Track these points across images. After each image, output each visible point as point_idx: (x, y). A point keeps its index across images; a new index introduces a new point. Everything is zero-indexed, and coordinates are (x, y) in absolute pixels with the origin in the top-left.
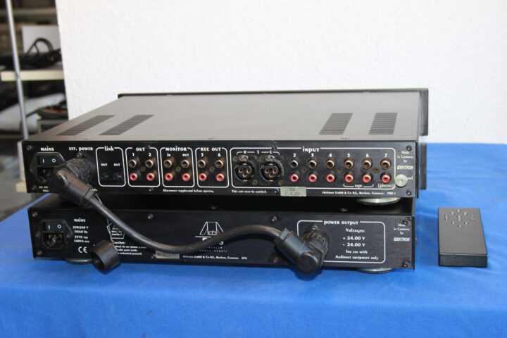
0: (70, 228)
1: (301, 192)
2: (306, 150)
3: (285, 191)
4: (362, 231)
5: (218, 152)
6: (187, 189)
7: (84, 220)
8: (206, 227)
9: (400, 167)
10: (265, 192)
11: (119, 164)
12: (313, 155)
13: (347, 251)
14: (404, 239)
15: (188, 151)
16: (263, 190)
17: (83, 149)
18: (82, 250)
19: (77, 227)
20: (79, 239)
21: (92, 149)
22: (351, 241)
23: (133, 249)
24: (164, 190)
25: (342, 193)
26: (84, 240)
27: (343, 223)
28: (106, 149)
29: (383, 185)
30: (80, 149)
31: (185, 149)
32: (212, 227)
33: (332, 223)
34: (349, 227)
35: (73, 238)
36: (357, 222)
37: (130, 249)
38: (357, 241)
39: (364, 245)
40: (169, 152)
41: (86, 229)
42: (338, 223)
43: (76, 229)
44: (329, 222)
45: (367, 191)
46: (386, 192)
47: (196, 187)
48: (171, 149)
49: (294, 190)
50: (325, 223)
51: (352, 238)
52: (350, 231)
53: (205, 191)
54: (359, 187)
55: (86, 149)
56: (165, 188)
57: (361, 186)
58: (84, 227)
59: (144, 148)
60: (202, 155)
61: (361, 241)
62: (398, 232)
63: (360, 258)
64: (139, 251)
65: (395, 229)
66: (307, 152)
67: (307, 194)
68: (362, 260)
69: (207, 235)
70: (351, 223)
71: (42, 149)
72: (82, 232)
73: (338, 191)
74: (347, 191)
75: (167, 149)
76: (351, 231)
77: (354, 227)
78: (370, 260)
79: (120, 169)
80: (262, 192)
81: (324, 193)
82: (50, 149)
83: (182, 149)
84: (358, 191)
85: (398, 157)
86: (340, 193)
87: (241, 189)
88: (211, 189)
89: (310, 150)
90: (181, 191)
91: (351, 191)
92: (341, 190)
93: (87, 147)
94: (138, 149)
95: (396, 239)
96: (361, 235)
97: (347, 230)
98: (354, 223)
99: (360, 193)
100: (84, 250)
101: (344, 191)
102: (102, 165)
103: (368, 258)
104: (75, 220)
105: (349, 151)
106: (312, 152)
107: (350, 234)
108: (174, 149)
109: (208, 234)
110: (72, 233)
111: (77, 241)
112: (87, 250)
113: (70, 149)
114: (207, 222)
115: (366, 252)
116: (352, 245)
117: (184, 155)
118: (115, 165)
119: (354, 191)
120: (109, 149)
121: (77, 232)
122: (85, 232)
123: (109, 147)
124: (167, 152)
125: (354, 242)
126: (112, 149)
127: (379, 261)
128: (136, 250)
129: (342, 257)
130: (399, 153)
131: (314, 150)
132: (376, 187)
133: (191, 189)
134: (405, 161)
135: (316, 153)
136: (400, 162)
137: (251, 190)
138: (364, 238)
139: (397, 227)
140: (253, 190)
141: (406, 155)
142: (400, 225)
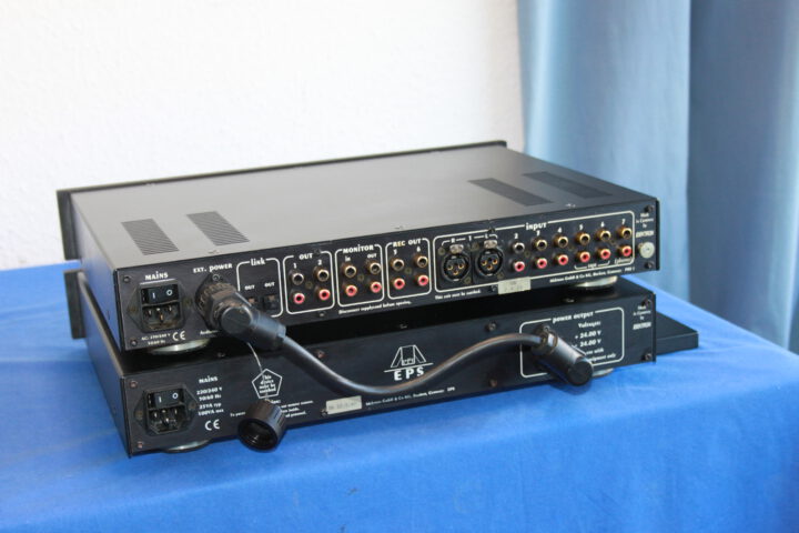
0: (192, 396)
1: (523, 284)
2: (531, 227)
3: (505, 287)
5: (418, 245)
6: (372, 305)
7: (216, 379)
8: (399, 355)
9: (640, 234)
10: (479, 291)
11: (273, 284)
12: (538, 232)
14: (645, 325)
15: (376, 250)
16: (476, 289)
17: (216, 267)
18: (211, 425)
19: (205, 391)
20: (206, 409)
21: (230, 266)
22: (584, 339)
23: (292, 408)
24: (341, 312)
25: (574, 277)
26: (215, 409)
27: (576, 316)
28: (254, 263)
29: (620, 260)
30: (212, 268)
31: (371, 247)
32: (408, 354)
33: (562, 319)
34: (582, 321)
35: (198, 409)
36: (592, 313)
37: (287, 408)
38: (592, 338)
39: (599, 341)
40: (349, 255)
41: (219, 392)
42: (570, 317)
43: (203, 395)
44: (559, 319)
45: (602, 270)
46: (623, 268)
47: (387, 300)
48: (351, 250)
49: (515, 283)
50: (555, 320)
51: (586, 335)
52: (583, 326)
53: (399, 304)
54: (593, 266)
55: (221, 267)
56: (342, 308)
57: (597, 265)
58: (215, 390)
59: (311, 255)
60: (395, 252)
61: (596, 337)
62: (638, 317)
63: (595, 359)
64: (302, 408)
65: (635, 314)
66: (531, 230)
67: (532, 285)
68: (598, 361)
69: (400, 366)
70: (585, 315)
71: (148, 277)
72: (212, 397)
73: (568, 275)
74: (579, 274)
75: (346, 251)
76: (585, 325)
77: (589, 320)
78: (607, 360)
79: (274, 291)
80: (475, 292)
81: (552, 281)
82: (161, 275)
83: (367, 248)
84: (592, 272)
85: (638, 222)
86: (571, 278)
87: (446, 294)
88: (407, 299)
89: (534, 227)
90: (366, 309)
91: (584, 273)
92: (572, 275)
93: (223, 263)
94: (302, 257)
95: (636, 327)
96: (596, 328)
97: (580, 325)
98: (588, 315)
99: (594, 274)
100: (215, 424)
101: (575, 274)
102: (247, 288)
103: (604, 357)
104: (201, 381)
105: (581, 222)
106: (538, 229)
107: (583, 330)
108: (356, 249)
109: (403, 364)
110: (195, 402)
111: (204, 413)
112: (220, 423)
113: (195, 270)
114: (400, 349)
115: (602, 350)
116: (585, 344)
117: (369, 256)
118: (267, 285)
119: (588, 272)
120: (258, 262)
121: (204, 398)
122: (217, 396)
123: (258, 259)
124: (346, 254)
125: (588, 339)
126: (263, 262)
127: (618, 357)
128: (296, 409)
130: (638, 217)
131: (540, 226)
132: (612, 263)
133: (378, 304)
134: (645, 226)
135: (542, 230)
136: (639, 228)
137: (459, 292)
138: (599, 332)
139: (636, 310)
140: (463, 291)
141: (646, 218)
142: (640, 308)
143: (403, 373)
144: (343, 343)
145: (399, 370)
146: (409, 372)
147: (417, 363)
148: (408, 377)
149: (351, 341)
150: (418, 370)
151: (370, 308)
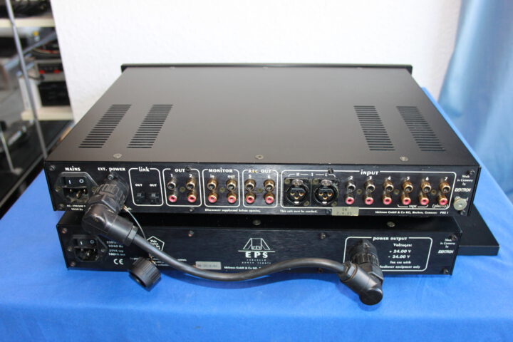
0: (103, 243)
1: (354, 212)
2: (365, 173)
3: (337, 211)
4: (410, 245)
5: (268, 174)
6: (231, 208)
8: (250, 243)
9: (458, 190)
10: (316, 212)
11: (156, 185)
12: (371, 178)
13: (391, 262)
14: (448, 252)
15: (235, 173)
16: (314, 210)
17: (114, 169)
18: (117, 261)
19: (112, 242)
20: (113, 252)
21: (124, 169)
22: (396, 254)
24: (206, 210)
25: (396, 212)
26: (120, 253)
27: (392, 239)
28: (141, 170)
29: (437, 206)
30: (111, 169)
31: (231, 171)
32: (256, 243)
33: (381, 239)
34: (397, 242)
35: (108, 252)
36: (406, 238)
38: (403, 254)
39: (408, 257)
40: (213, 173)
42: (387, 239)
43: (111, 244)
44: (378, 239)
45: (420, 211)
46: (439, 211)
47: (241, 207)
48: (215, 171)
49: (346, 210)
50: (374, 239)
51: (398, 251)
52: (397, 245)
53: (251, 211)
54: (413, 207)
55: (118, 169)
56: (207, 208)
57: (415, 206)
59: (184, 170)
60: (250, 177)
61: (407, 254)
62: (444, 246)
63: (403, 267)
65: (441, 243)
66: (365, 175)
67: (359, 213)
68: (405, 269)
69: (250, 249)
70: (400, 239)
71: (67, 169)
72: (117, 246)
73: (392, 210)
74: (400, 211)
75: (210, 171)
76: (399, 245)
77: (402, 242)
78: (412, 269)
79: (157, 190)
80: (312, 211)
81: (377, 212)
82: (76, 169)
83: (227, 171)
84: (411, 211)
85: (458, 180)
86: (393, 212)
87: (290, 209)
88: (258, 209)
89: (368, 173)
90: (225, 211)
91: (405, 211)
92: (395, 210)
93: (119, 167)
94: (177, 170)
95: (441, 252)
96: (408, 248)
97: (395, 245)
98: (403, 239)
99: (413, 212)
100: (120, 262)
101: (397, 210)
102: (137, 185)
103: (411, 267)
105: (409, 174)
106: (371, 175)
107: (397, 248)
108: (218, 171)
109: (252, 248)
110: (106, 247)
111: (112, 254)
112: (123, 262)
113: (99, 169)
114: (251, 239)
115: (410, 262)
116: (397, 257)
117: (229, 177)
118: (151, 185)
119: (408, 210)
120: (144, 170)
121: (112, 246)
122: (120, 246)
123: (144, 167)
124: (211, 173)
125: (399, 254)
126: (148, 170)
127: (420, 269)
129: (386, 267)
130: (459, 177)
131: (373, 173)
132: (430, 206)
133: (235, 209)
134: (464, 184)
135: (374, 176)
136: (459, 185)
137: (301, 209)
138: (409, 251)
139: (443, 241)
140: (303, 210)
141: (466, 179)
142: (446, 240)
143: (252, 254)
144: (208, 229)
145: (250, 252)
146: (257, 254)
147: (263, 250)
148: (256, 256)
149: (214, 230)
150: (264, 254)
151: (229, 210)
